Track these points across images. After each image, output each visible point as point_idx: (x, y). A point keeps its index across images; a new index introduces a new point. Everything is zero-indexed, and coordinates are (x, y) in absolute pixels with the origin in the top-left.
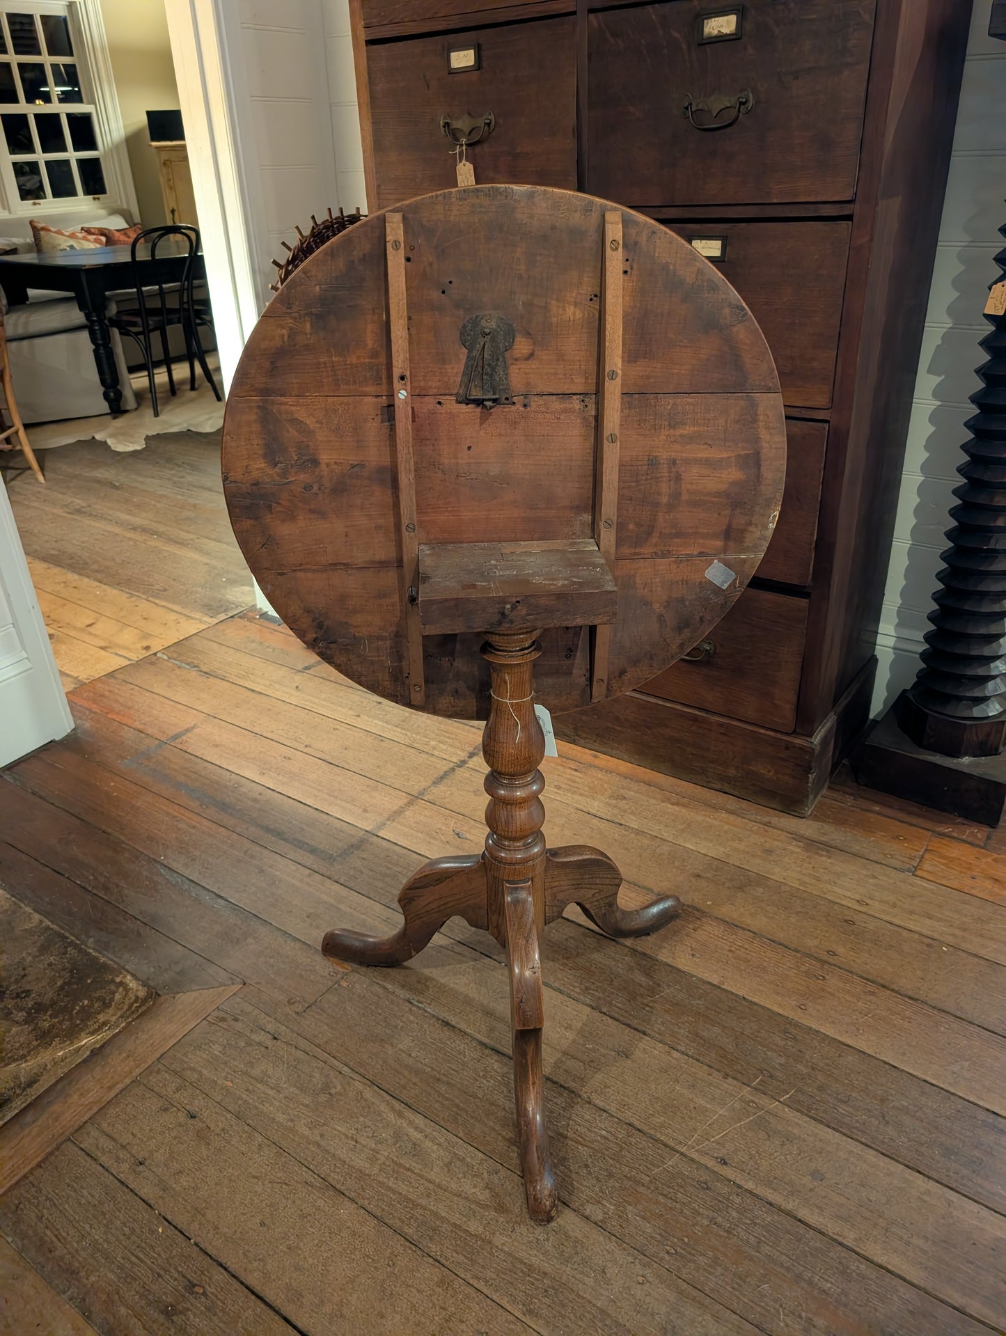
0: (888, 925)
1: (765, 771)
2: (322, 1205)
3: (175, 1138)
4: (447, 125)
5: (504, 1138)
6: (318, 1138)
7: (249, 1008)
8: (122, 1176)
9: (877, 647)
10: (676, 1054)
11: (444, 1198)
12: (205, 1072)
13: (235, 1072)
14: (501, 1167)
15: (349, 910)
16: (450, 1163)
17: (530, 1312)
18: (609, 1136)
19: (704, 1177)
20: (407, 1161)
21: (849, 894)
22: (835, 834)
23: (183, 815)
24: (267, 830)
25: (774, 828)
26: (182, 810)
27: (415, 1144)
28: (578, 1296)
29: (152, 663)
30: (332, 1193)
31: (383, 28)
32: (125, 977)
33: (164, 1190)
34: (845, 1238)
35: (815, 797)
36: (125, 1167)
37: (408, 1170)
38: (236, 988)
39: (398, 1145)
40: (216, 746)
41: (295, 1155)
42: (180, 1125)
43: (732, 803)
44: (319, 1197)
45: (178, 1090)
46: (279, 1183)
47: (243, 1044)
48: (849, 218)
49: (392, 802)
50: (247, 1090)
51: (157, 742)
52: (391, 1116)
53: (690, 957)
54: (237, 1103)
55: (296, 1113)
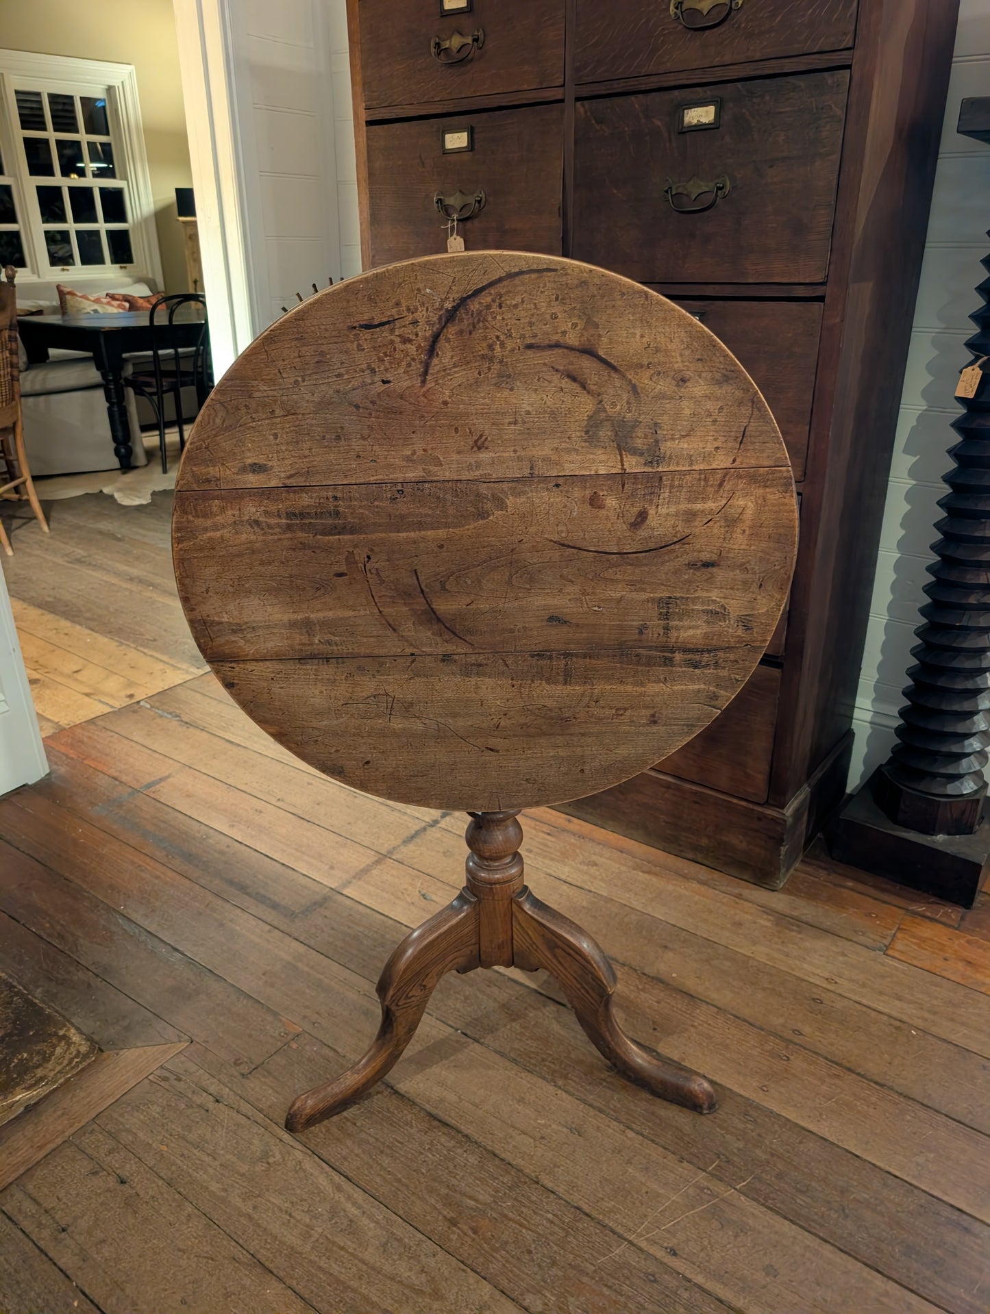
0: (857, 1005)
1: (738, 841)
2: (248, 1283)
3: (102, 1204)
4: (440, 201)
5: (445, 1217)
6: (250, 1211)
7: (193, 1068)
8: (41, 1244)
9: (854, 721)
10: (630, 1134)
11: (377, 1281)
12: (141, 1134)
13: (171, 1135)
14: (439, 1249)
15: (306, 969)
16: (386, 1244)
18: (556, 1221)
19: (652, 1268)
20: (341, 1240)
21: (818, 971)
22: (806, 909)
23: (147, 864)
24: (231, 883)
25: (746, 900)
26: (148, 860)
27: (351, 1221)
29: (134, 712)
30: (259, 1270)
31: (384, 110)
32: (68, 1030)
33: (84, 1260)
35: (787, 870)
36: (46, 1233)
37: (342, 1248)
38: (183, 1046)
39: (333, 1221)
40: (188, 796)
41: (225, 1228)
42: (108, 1190)
43: (703, 873)
44: (246, 1275)
45: (110, 1152)
46: (205, 1257)
47: (183, 1106)
48: (821, 299)
49: (356, 859)
50: (182, 1155)
51: (130, 790)
52: (329, 1190)
53: (651, 1031)
54: (170, 1169)
55: (230, 1182)
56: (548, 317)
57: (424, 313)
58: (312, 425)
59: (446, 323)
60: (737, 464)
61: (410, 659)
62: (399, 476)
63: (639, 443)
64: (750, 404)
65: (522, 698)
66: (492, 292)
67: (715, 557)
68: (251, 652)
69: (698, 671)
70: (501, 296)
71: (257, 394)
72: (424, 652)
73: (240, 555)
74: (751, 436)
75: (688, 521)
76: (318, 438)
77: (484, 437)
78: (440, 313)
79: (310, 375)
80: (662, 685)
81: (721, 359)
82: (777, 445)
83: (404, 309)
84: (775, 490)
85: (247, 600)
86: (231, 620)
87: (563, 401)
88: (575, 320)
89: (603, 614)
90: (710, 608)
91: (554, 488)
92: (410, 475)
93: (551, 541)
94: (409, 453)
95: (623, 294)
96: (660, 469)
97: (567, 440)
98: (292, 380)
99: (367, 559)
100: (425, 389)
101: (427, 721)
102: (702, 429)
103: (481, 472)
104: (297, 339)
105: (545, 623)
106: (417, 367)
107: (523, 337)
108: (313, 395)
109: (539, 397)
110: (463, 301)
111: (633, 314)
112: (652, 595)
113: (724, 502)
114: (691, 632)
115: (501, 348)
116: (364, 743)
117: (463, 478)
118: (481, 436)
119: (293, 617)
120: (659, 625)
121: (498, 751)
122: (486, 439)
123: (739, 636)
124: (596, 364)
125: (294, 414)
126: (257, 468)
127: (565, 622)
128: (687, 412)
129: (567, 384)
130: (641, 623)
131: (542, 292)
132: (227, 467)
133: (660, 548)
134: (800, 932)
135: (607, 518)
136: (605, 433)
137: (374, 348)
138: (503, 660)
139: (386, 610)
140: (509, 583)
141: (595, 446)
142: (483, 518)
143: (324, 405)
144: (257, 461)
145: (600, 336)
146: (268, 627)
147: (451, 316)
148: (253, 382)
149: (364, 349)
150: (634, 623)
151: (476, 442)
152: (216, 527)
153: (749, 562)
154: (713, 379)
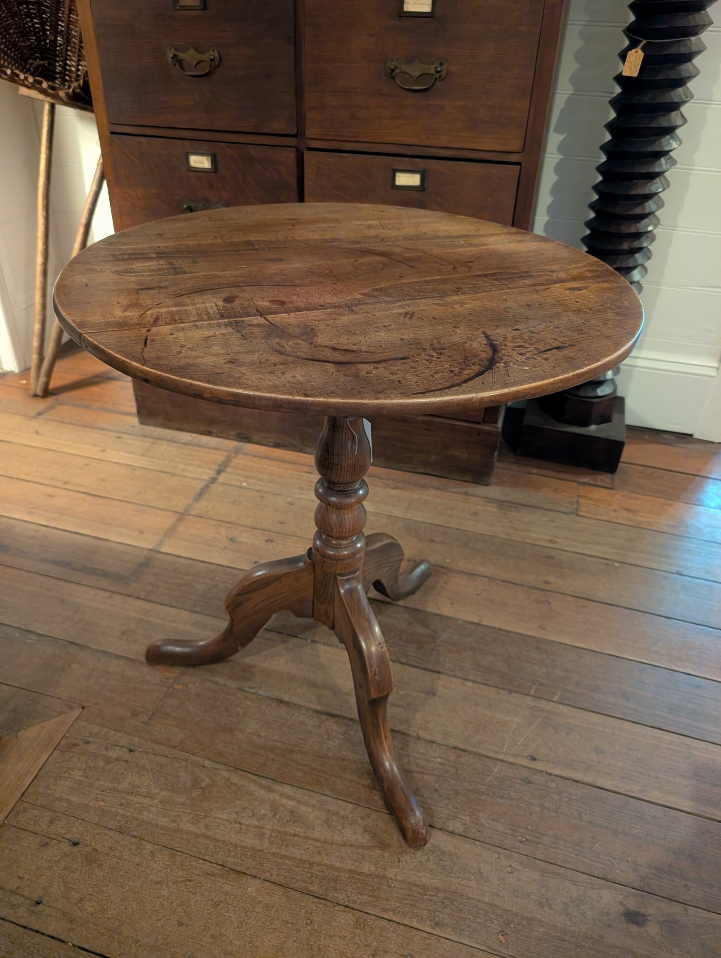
0: (576, 555)
1: (460, 453)
2: (229, 889)
3: (65, 868)
5: (364, 785)
6: (204, 831)
7: (97, 729)
8: (22, 922)
10: (469, 684)
11: (333, 851)
12: (74, 799)
13: (103, 791)
14: (370, 810)
15: (158, 621)
16: (328, 819)
17: (437, 924)
18: (444, 761)
19: (524, 774)
20: (290, 829)
21: (542, 537)
22: (516, 495)
24: (55, 563)
25: (472, 496)
27: (292, 812)
28: (468, 898)
30: (234, 876)
33: (71, 921)
34: (633, 792)
36: (22, 911)
37: (294, 835)
38: (77, 712)
39: (278, 817)
41: (189, 852)
42: (65, 855)
43: (434, 481)
44: (224, 883)
45: (51, 822)
46: (182, 881)
47: (102, 764)
49: (166, 521)
50: (121, 805)
52: (262, 793)
53: (450, 605)
54: (115, 820)
55: (175, 813)
134: (517, 512)
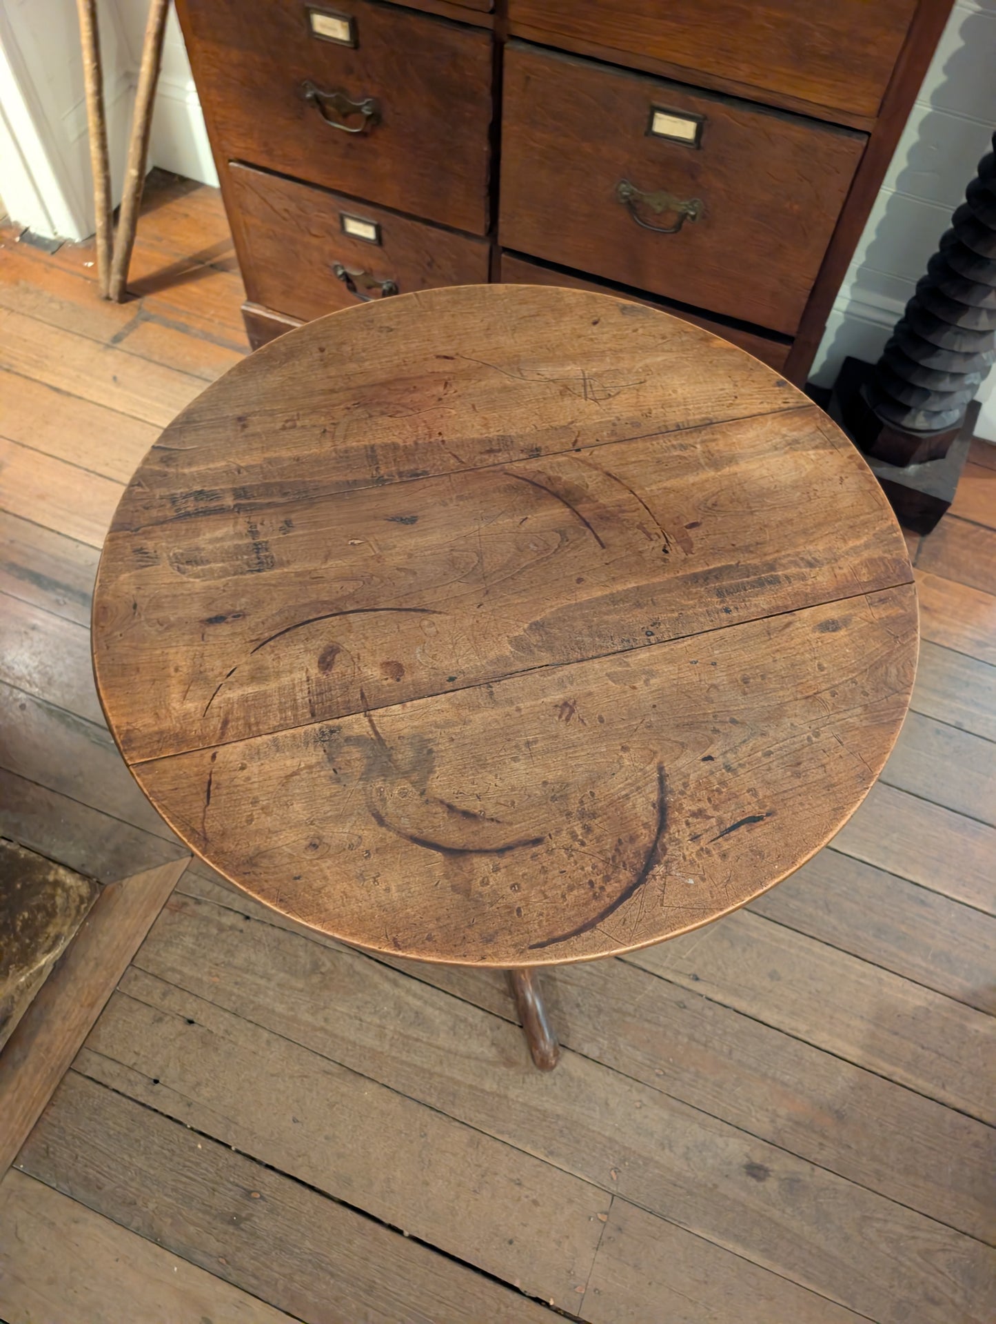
56: (523, 885)
57: (687, 853)
58: (782, 689)
59: (655, 846)
60: (210, 753)
61: (579, 445)
62: (656, 651)
63: (355, 753)
64: (209, 835)
65: (425, 422)
66: (607, 900)
67: (210, 630)
68: (770, 423)
69: (199, 488)
70: (595, 897)
71: (859, 710)
72: (565, 456)
73: (818, 526)
74: (198, 793)
75: (261, 669)
76: (770, 676)
77: (564, 718)
78: (666, 858)
79: (803, 747)
80: (243, 464)
81: (266, 886)
82: (155, 789)
83: (714, 852)
84: (145, 731)
85: (794, 478)
86: (804, 453)
87: (473, 783)
88: (486, 889)
89: (345, 536)
90: (200, 568)
91: (454, 675)
92: (643, 655)
93: (440, 613)
94: (653, 681)
95: (429, 939)
96: (317, 726)
97: (454, 737)
98: (822, 736)
99: (668, 549)
100: (656, 761)
101: (537, 377)
102: (271, 789)
103: (556, 676)
104: (834, 785)
105: (419, 514)
106: (674, 784)
107: (550, 852)
108: (792, 725)
109: (506, 782)
110: (642, 877)
111: (407, 917)
112: (286, 570)
113: (215, 702)
114: (219, 533)
115: (574, 832)
116: (606, 343)
117: (576, 666)
118: (567, 719)
119: (734, 469)
120: (266, 535)
121: (438, 357)
122: (560, 717)
123: (151, 539)
124: (441, 839)
125: (807, 697)
126: (830, 626)
127: (393, 520)
128: (297, 807)
129: (474, 806)
130: (290, 534)
131: (541, 914)
132: (866, 621)
133: (289, 629)
135: (373, 653)
136: (405, 756)
137: (737, 797)
138: (463, 462)
139: (626, 495)
140: (480, 555)
141: (414, 736)
142: (536, 624)
143: (775, 715)
144: (834, 634)
145: (446, 876)
146: (759, 453)
147: (652, 856)
148: (868, 724)
149: (748, 791)
150: (301, 532)
151: (572, 711)
152: (856, 551)
153: (160, 633)
154: (271, 857)
